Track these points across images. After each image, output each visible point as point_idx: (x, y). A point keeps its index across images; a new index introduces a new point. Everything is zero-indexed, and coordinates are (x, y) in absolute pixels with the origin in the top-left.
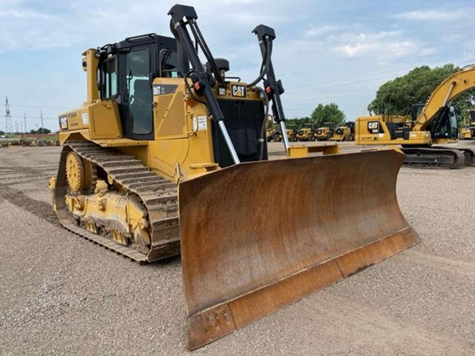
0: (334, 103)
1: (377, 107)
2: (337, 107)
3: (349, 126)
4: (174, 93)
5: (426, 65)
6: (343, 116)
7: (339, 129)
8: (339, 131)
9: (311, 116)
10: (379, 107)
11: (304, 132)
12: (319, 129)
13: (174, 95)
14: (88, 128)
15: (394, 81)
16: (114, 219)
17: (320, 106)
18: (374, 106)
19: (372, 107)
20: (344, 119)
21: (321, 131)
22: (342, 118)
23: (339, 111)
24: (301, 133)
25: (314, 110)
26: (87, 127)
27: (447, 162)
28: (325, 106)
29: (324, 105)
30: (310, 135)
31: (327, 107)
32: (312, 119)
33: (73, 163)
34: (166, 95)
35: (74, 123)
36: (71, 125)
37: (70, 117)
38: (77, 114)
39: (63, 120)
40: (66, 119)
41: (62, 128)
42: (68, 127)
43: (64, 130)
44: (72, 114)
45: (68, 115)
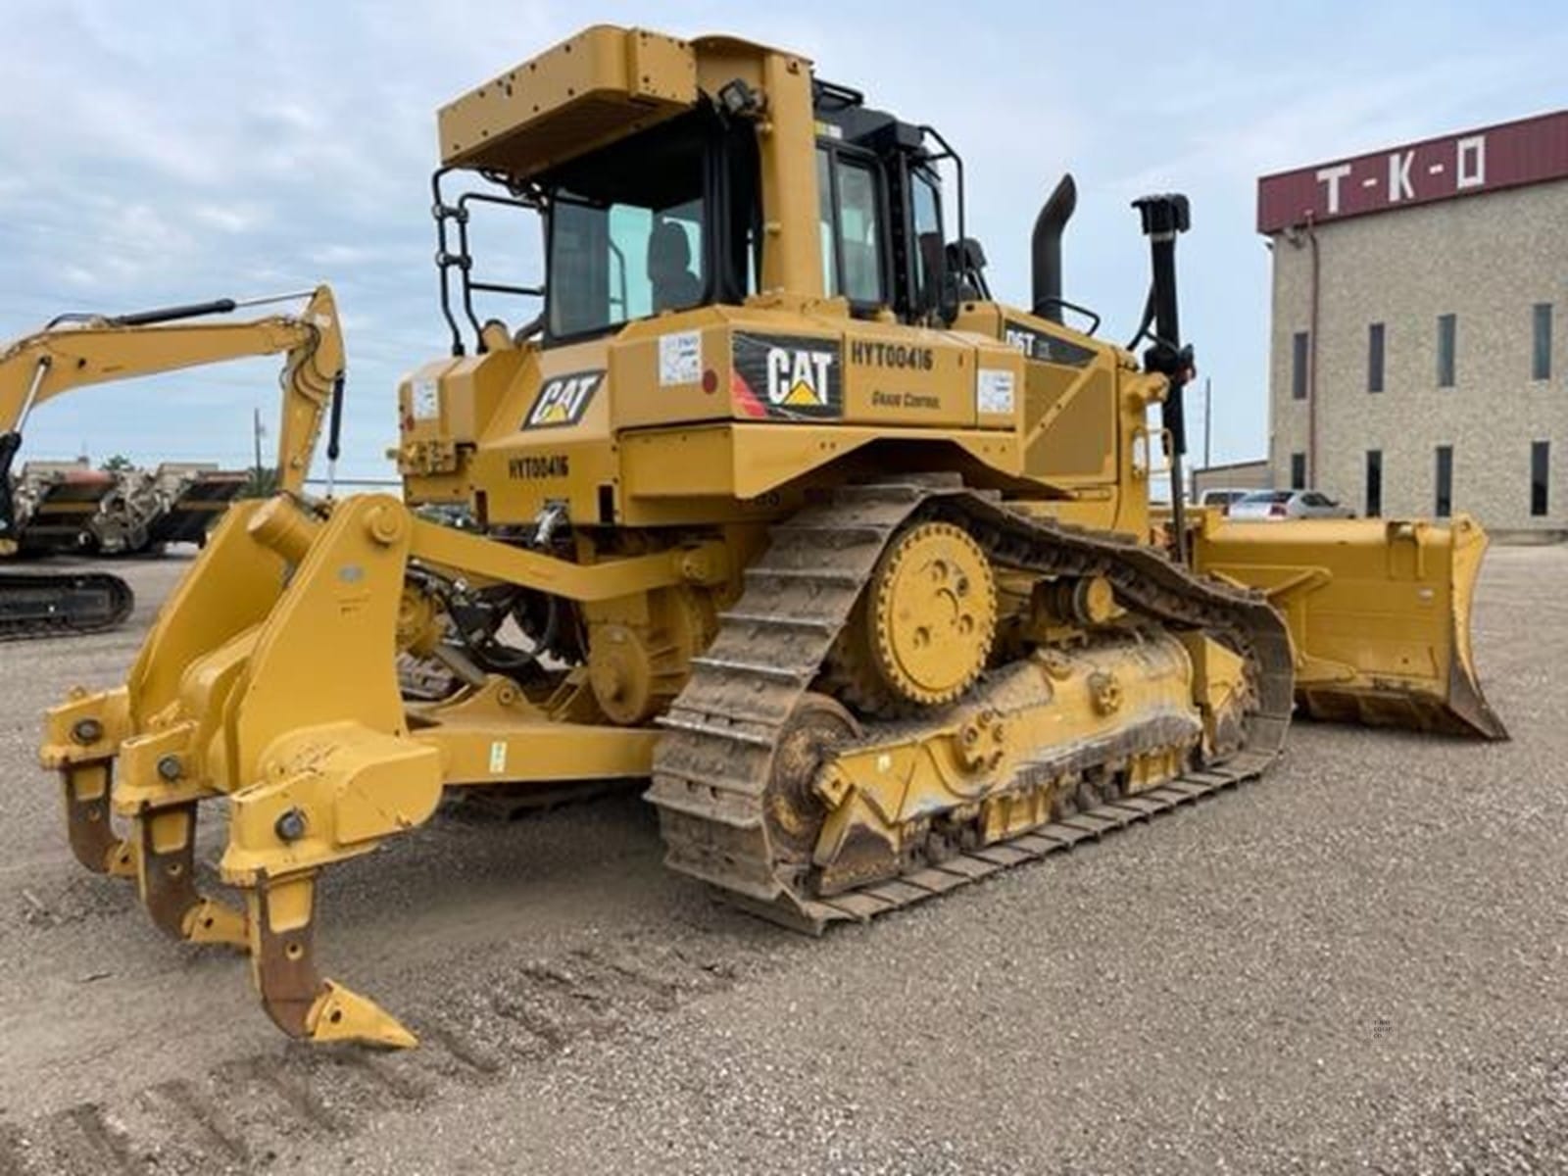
4: (1084, 366)
13: (1085, 374)
14: (1011, 429)
16: (1149, 718)
26: (1008, 423)
27: (88, 611)
33: (959, 571)
34: (1058, 366)
35: (907, 396)
36: (879, 399)
37: (869, 361)
38: (935, 358)
39: (792, 358)
40: (823, 359)
41: (767, 399)
42: (839, 402)
43: (791, 415)
44: (890, 348)
45: (854, 344)
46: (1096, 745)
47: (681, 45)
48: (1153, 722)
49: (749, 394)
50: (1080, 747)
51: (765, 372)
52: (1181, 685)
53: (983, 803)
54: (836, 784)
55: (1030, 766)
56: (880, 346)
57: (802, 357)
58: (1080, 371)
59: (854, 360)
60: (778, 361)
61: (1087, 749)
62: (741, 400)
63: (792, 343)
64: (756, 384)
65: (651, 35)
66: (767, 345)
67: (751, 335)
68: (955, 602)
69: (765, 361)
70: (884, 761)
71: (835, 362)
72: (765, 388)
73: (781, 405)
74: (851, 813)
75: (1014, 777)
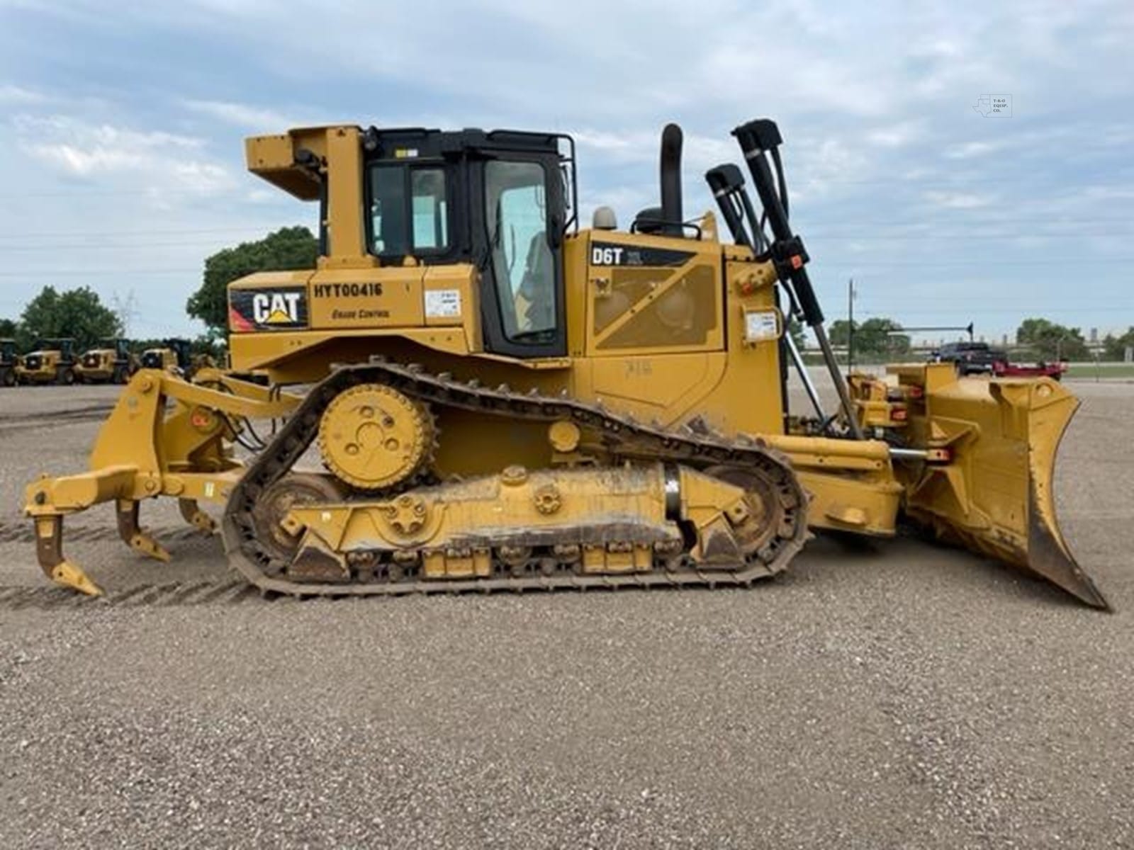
0: (88, 288)
1: (210, 307)
2: (96, 299)
3: (173, 349)
4: (680, 266)
5: (303, 225)
6: (114, 323)
7: (150, 355)
8: (151, 361)
9: (23, 316)
10: (213, 306)
11: (44, 361)
12: (91, 352)
13: (681, 271)
14: (461, 326)
15: (237, 250)
16: (607, 522)
17: (49, 293)
18: (202, 304)
19: (197, 305)
20: (119, 331)
21: (96, 357)
22: (114, 329)
23: (102, 311)
24: (33, 362)
25: (30, 302)
28: (64, 294)
29: (60, 291)
30: (63, 369)
31: (70, 297)
32: (24, 325)
33: (384, 412)
34: (646, 268)
35: (361, 311)
36: (337, 315)
37: (328, 295)
38: (383, 288)
39: (270, 299)
40: (293, 298)
41: (254, 321)
42: (306, 319)
43: (271, 328)
44: (346, 286)
45: (316, 287)
46: (537, 532)
47: (283, 137)
48: (612, 525)
49: (241, 319)
50: (521, 531)
51: (252, 308)
52: (656, 503)
53: (420, 553)
54: (292, 523)
55: (465, 537)
56: (337, 286)
57: (277, 298)
58: (677, 269)
59: (316, 295)
60: (261, 301)
61: (528, 534)
62: (237, 323)
63: (269, 291)
64: (245, 314)
65: (264, 138)
66: (252, 293)
67: (244, 290)
68: (382, 431)
69: (251, 302)
70: (326, 516)
71: (302, 298)
72: (252, 315)
73: (264, 323)
74: (305, 541)
75: (449, 541)
